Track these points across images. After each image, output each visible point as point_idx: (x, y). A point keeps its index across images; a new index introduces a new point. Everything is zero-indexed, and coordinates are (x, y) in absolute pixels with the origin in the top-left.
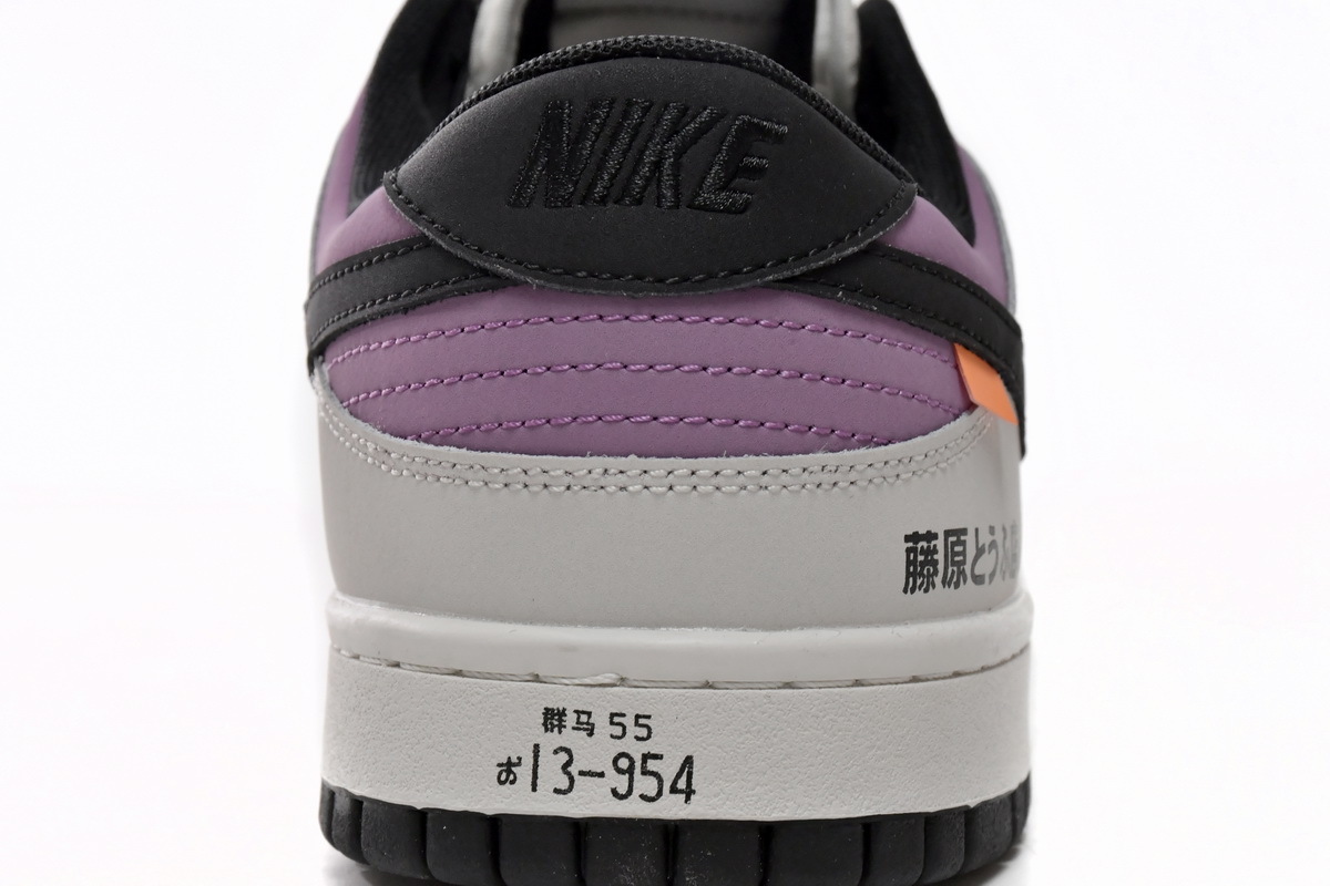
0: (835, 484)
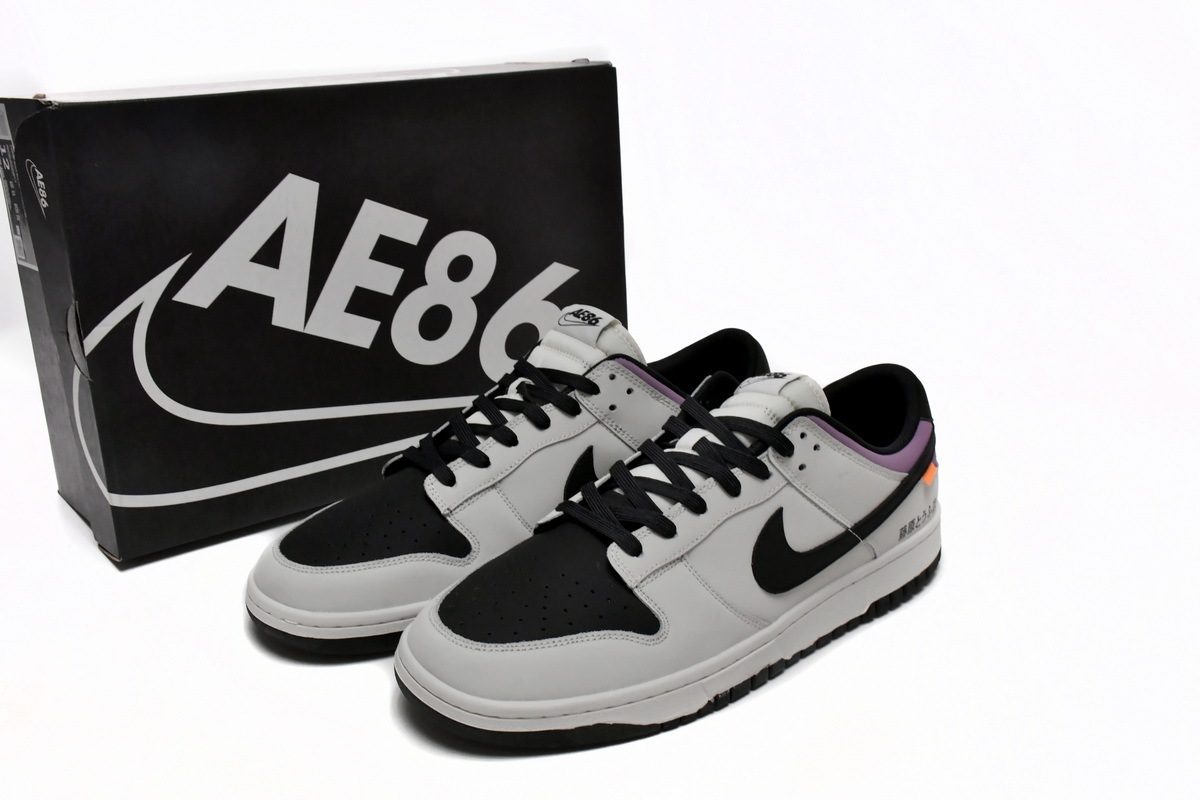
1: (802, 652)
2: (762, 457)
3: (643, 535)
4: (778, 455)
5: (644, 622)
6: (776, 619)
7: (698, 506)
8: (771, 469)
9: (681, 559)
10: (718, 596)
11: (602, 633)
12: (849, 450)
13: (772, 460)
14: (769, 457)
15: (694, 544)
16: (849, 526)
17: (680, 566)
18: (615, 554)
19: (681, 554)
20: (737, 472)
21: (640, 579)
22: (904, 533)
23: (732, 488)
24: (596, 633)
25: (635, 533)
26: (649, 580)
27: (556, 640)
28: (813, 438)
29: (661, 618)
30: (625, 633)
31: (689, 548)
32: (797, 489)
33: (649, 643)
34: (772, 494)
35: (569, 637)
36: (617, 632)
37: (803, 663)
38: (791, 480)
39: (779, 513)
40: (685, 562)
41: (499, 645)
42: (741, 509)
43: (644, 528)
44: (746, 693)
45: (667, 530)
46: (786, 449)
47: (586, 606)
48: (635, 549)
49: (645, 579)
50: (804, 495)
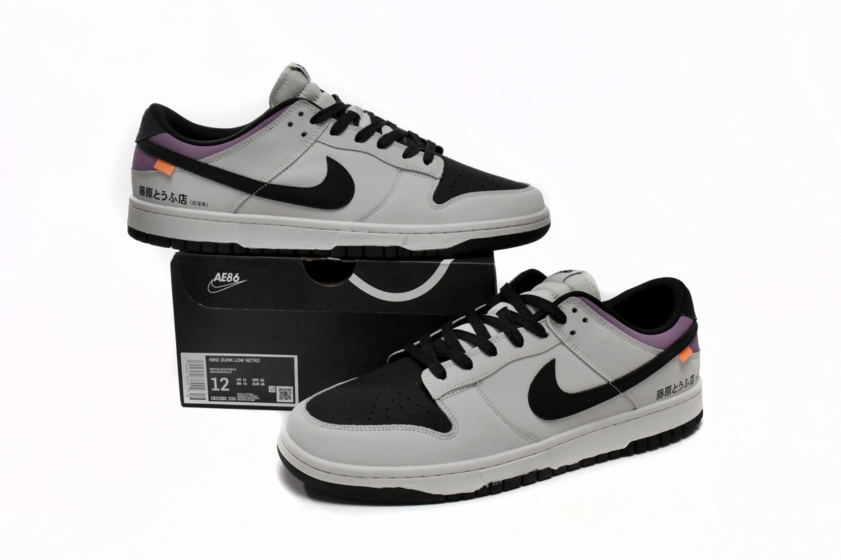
1: (567, 466)
2: (542, 322)
3: (449, 365)
4: (554, 322)
5: (441, 423)
6: (546, 438)
7: (491, 351)
8: (547, 330)
9: (474, 385)
10: (499, 414)
11: (408, 426)
12: (611, 325)
13: (550, 325)
14: (546, 323)
15: (485, 376)
16: (610, 381)
17: (473, 390)
18: (427, 377)
19: (474, 381)
20: (522, 330)
21: (442, 394)
22: (660, 395)
23: (518, 342)
24: (404, 426)
25: (443, 364)
26: (447, 395)
27: (375, 426)
28: (582, 313)
29: (453, 422)
30: (425, 429)
31: (481, 378)
32: (568, 348)
33: (441, 438)
34: (547, 348)
35: (384, 426)
36: (420, 427)
37: (568, 474)
38: (563, 341)
39: (552, 363)
40: (477, 388)
41: (337, 425)
42: (523, 356)
43: (450, 361)
44: (517, 487)
45: (466, 364)
46: (560, 319)
47: (401, 408)
48: (442, 375)
49: (445, 395)
50: (574, 354)
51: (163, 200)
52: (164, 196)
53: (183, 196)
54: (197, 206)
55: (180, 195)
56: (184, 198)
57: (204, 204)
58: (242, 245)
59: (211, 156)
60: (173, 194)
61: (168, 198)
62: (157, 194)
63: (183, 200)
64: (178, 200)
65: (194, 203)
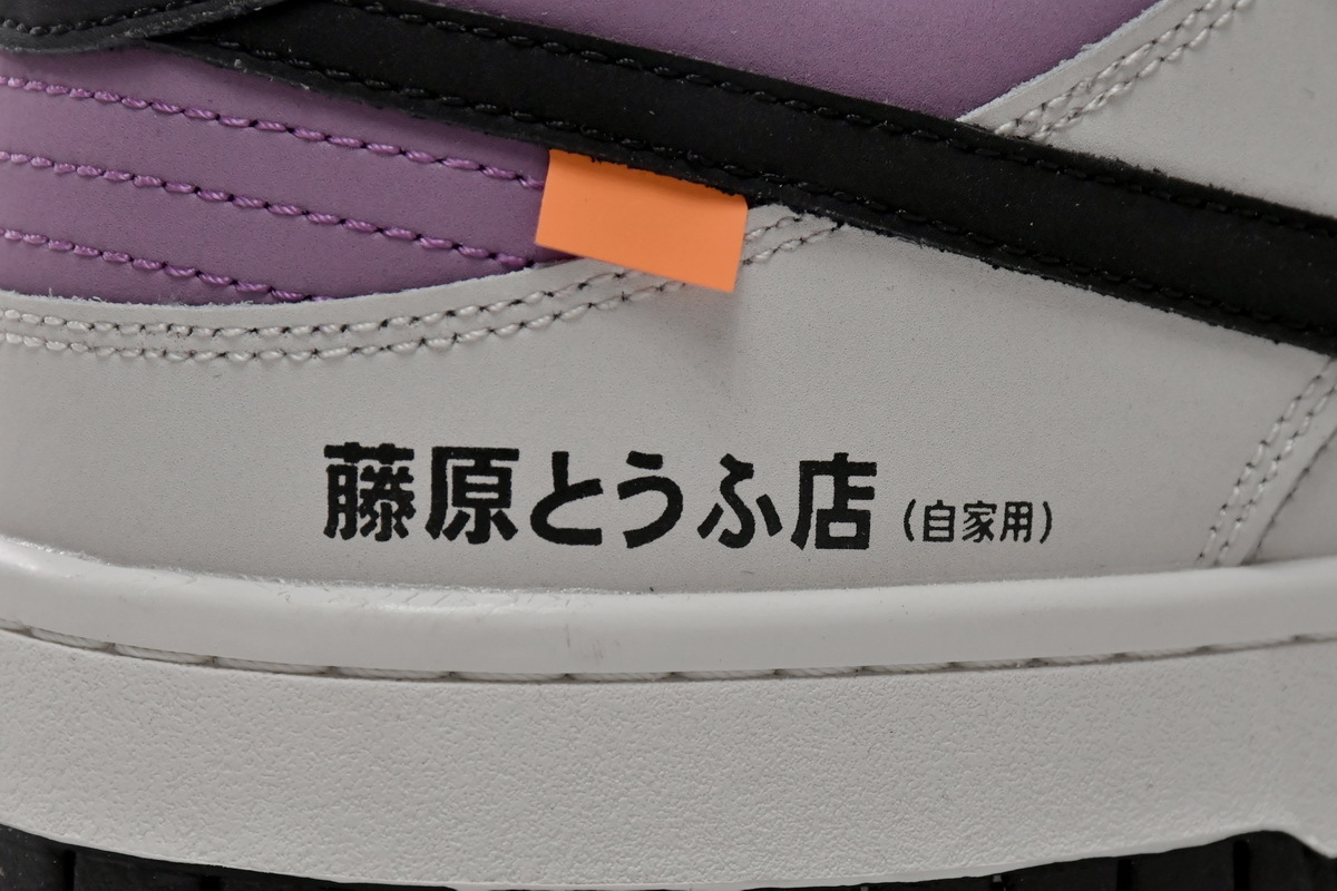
0: (192, 354)
51: (636, 538)
52: (651, 505)
53: (840, 467)
54: (963, 548)
55: (809, 470)
56: (843, 492)
57: (1019, 518)
58: (1312, 841)
59: (1067, 71)
60: (738, 471)
61: (695, 510)
62: (565, 491)
63: (840, 512)
64: (789, 515)
65: (935, 523)
